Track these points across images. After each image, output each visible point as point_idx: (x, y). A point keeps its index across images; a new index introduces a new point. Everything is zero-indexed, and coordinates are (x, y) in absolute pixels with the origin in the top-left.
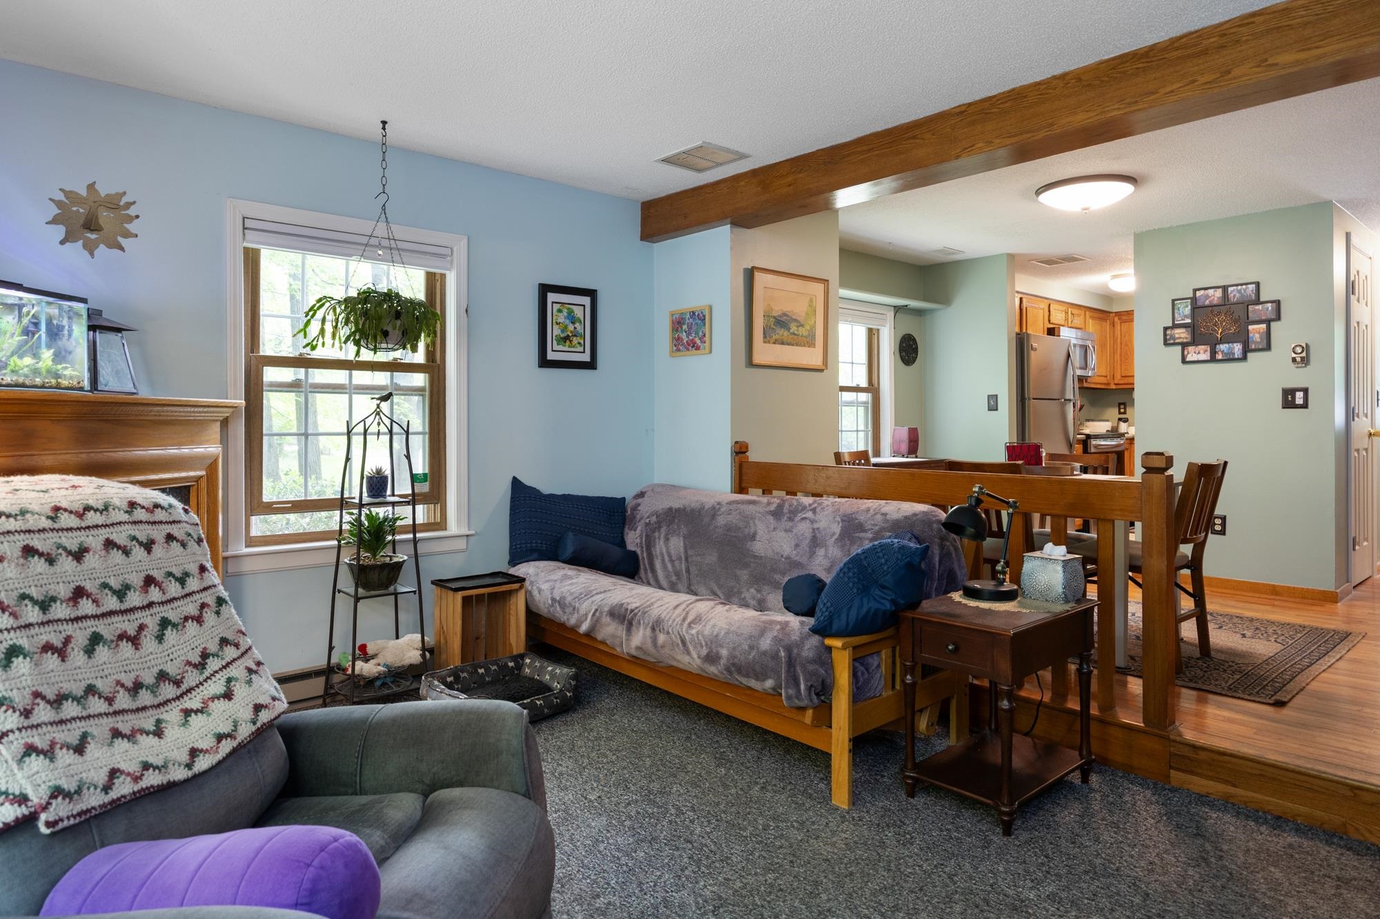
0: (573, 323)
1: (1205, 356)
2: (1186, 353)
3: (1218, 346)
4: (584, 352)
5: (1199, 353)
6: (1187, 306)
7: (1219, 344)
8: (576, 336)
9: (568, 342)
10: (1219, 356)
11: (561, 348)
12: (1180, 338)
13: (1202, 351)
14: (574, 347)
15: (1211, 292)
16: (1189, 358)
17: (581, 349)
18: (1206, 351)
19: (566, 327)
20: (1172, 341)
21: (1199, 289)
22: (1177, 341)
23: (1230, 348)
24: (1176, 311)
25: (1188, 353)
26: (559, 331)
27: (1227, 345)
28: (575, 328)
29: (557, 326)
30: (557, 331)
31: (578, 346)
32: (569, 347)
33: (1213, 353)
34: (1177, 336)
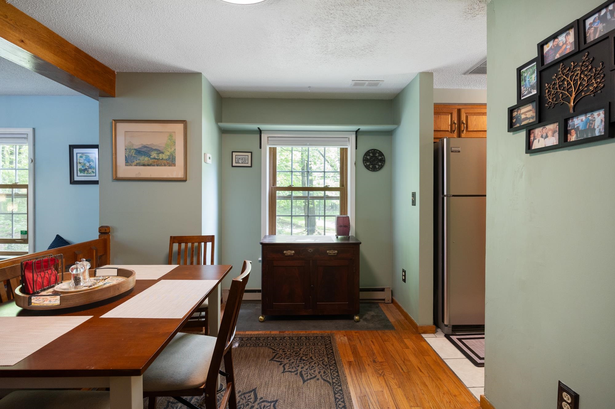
0: (89, 162)
1: (553, 140)
2: (532, 138)
3: (570, 122)
4: (96, 176)
5: (547, 136)
6: (534, 72)
7: (572, 117)
8: (91, 168)
9: (86, 172)
10: (573, 138)
11: (82, 174)
12: (526, 119)
13: (550, 133)
14: (90, 173)
15: (562, 38)
16: (536, 145)
17: (94, 175)
18: (554, 132)
19: (85, 164)
20: (518, 125)
21: (546, 42)
22: (523, 123)
23: (588, 120)
24: (522, 83)
25: (535, 139)
26: (81, 167)
27: (583, 118)
28: (90, 165)
29: (80, 165)
30: (80, 167)
31: (92, 173)
32: (87, 174)
33: (564, 133)
34: (523, 116)
